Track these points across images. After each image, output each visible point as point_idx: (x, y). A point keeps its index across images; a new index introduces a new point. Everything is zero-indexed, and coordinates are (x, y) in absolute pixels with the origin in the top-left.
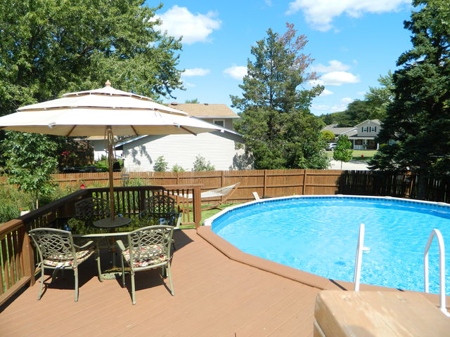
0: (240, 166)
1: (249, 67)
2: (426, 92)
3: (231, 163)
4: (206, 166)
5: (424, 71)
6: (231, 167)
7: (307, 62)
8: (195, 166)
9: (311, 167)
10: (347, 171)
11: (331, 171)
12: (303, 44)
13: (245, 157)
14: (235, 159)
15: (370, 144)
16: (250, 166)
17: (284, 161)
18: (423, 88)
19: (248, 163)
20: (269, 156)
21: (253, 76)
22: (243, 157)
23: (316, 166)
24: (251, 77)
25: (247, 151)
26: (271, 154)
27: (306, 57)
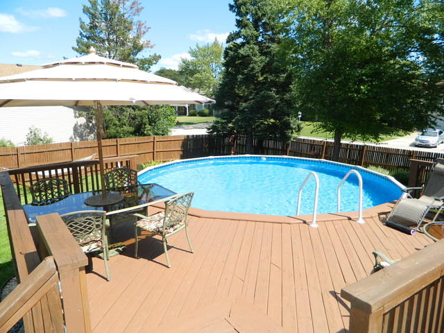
0: (81, 136)
1: (82, 27)
2: (253, 68)
3: (71, 133)
4: (42, 138)
5: (251, 50)
6: (71, 138)
7: (143, 29)
8: (28, 139)
9: (156, 134)
10: (188, 136)
11: (174, 137)
12: (138, 11)
13: (87, 126)
14: (75, 129)
15: (181, 111)
16: (92, 135)
17: (132, 129)
18: (251, 66)
19: (90, 133)
20: (115, 125)
21: (88, 38)
22: (84, 125)
23: (161, 132)
24: (85, 40)
25: (89, 119)
26: (117, 122)
27: (142, 24)
